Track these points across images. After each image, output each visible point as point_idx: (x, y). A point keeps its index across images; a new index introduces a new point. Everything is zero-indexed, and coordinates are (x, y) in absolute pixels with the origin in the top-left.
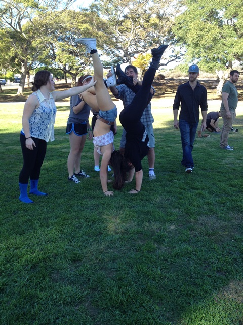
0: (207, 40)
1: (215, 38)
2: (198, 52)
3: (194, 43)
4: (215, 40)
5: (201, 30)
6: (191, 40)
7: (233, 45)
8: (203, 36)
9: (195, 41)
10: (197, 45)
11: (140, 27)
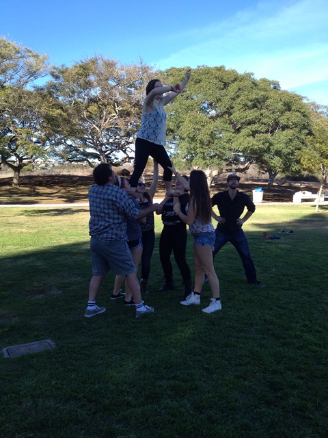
1: (212, 132)
3: (189, 138)
5: (197, 124)
6: (186, 134)
11: (115, 114)
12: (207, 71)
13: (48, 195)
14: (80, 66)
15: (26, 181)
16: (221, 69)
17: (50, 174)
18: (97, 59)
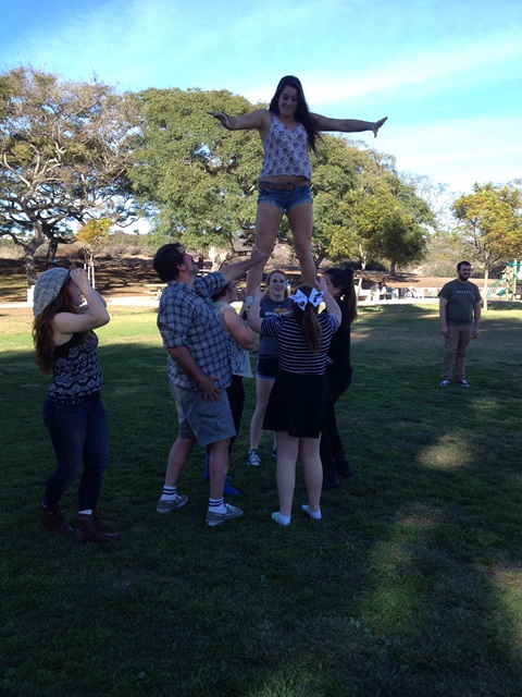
0: (195, 196)
1: (209, 194)
2: (181, 216)
4: (208, 197)
5: (183, 179)
6: (167, 194)
7: (237, 206)
8: (188, 188)
9: (176, 197)
10: (179, 203)
11: (55, 160)
12: (201, 97)
16: (222, 94)
18: (22, 71)
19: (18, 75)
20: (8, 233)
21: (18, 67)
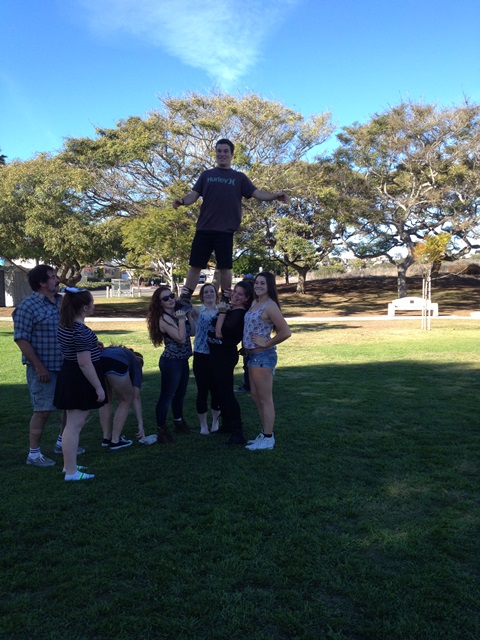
11: (428, 184)
13: (329, 305)
14: (376, 122)
15: (317, 286)
17: (357, 275)
18: (403, 107)
19: (398, 112)
20: (383, 254)
21: (399, 104)
